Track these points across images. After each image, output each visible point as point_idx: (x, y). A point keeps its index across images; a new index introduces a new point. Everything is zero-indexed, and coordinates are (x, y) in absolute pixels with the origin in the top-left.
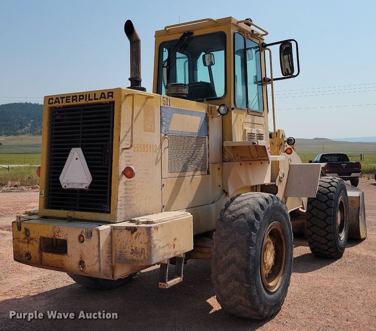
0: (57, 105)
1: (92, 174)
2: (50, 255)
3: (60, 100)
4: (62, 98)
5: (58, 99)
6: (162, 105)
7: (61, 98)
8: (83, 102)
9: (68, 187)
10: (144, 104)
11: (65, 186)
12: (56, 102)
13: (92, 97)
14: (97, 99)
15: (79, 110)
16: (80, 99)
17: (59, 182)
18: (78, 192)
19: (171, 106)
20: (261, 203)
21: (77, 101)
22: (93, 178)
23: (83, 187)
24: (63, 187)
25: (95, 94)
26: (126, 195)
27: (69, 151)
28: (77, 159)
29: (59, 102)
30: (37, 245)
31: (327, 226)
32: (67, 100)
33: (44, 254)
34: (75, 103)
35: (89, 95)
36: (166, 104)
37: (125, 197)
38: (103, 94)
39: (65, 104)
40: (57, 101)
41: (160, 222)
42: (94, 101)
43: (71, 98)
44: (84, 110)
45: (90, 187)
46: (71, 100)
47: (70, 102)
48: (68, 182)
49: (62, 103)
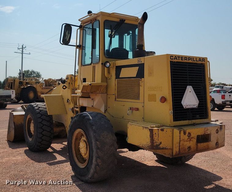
0: (176, 60)
3: (178, 58)
4: (179, 57)
5: (176, 57)
7: (178, 57)
11: (186, 107)
12: (175, 59)
15: (186, 65)
16: (189, 60)
17: (182, 105)
21: (187, 60)
22: (200, 102)
23: (195, 107)
24: (184, 107)
25: (196, 58)
27: (186, 88)
28: (190, 92)
29: (177, 59)
32: (181, 59)
33: (199, 145)
34: (186, 61)
35: (193, 58)
39: (180, 61)
40: (176, 58)
42: (196, 62)
43: (184, 58)
44: (188, 65)
45: (199, 106)
46: (184, 59)
47: (183, 60)
49: (179, 60)
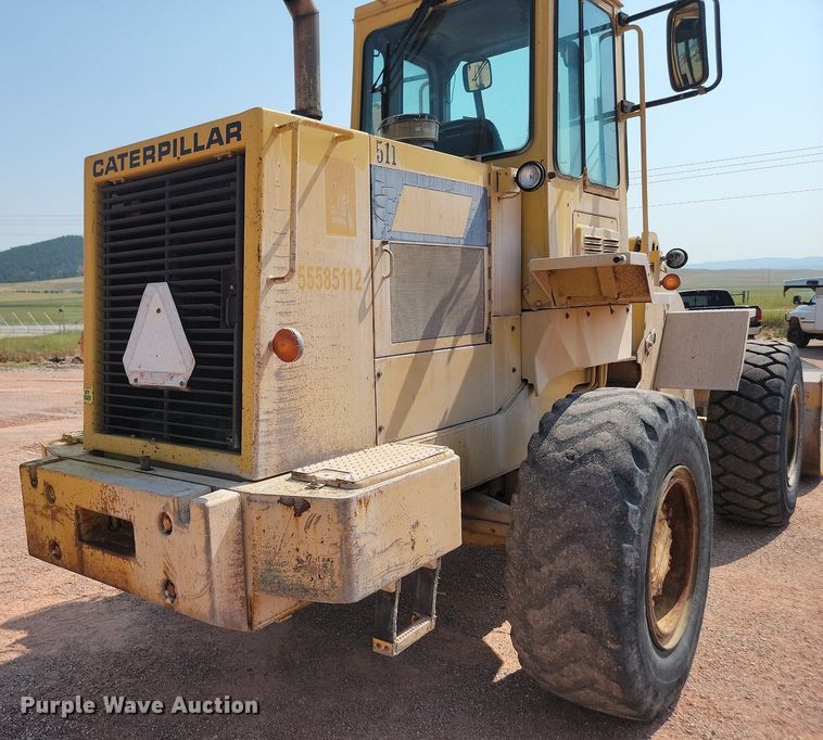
0: (112, 176)
1: (194, 348)
2: (99, 553)
3: (118, 162)
4: (122, 156)
5: (113, 159)
6: (375, 162)
7: (119, 157)
8: (169, 160)
9: (142, 382)
10: (327, 157)
11: (136, 380)
12: (108, 169)
13: (189, 145)
14: (202, 148)
15: (162, 184)
16: (162, 154)
17: (122, 369)
18: (165, 394)
19: (399, 166)
20: (649, 421)
21: (153, 161)
22: (198, 360)
23: (175, 383)
24: (132, 382)
25: (196, 135)
26: (282, 405)
27: (141, 292)
28: (159, 311)
29: (115, 168)
30: (71, 527)
31: (763, 457)
32: (132, 159)
33: (88, 551)
34: (150, 166)
35: (182, 139)
36: (385, 159)
37: (279, 411)
38: (215, 133)
39: (128, 171)
40: (111, 165)
41: (371, 484)
42: (194, 156)
43: (141, 154)
45: (190, 383)
46: (141, 160)
47: (138, 164)
48: (143, 369)
49: (123, 169)
